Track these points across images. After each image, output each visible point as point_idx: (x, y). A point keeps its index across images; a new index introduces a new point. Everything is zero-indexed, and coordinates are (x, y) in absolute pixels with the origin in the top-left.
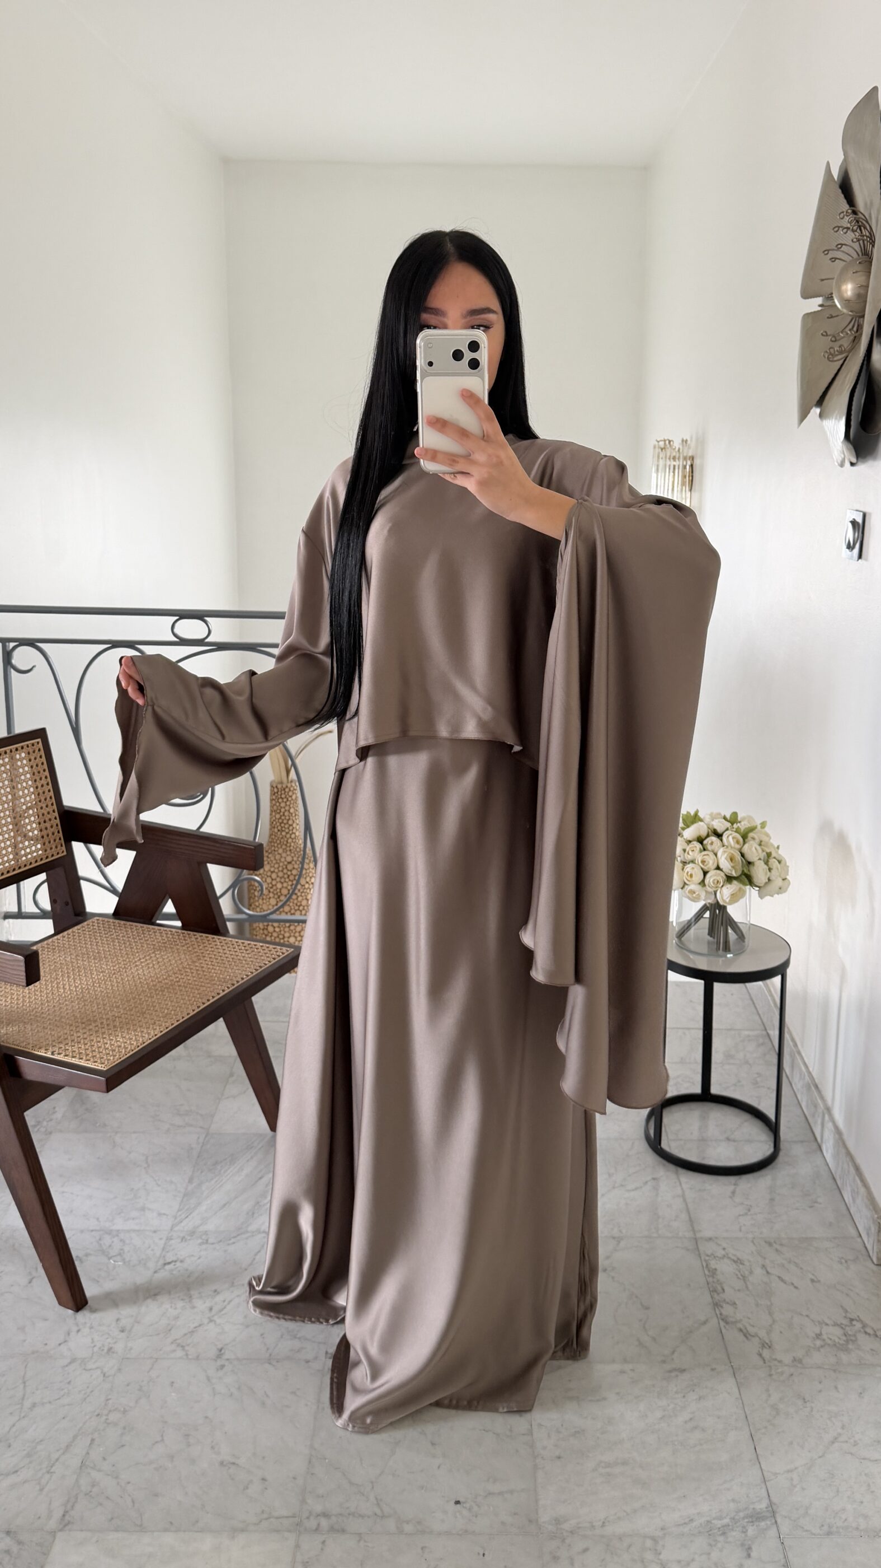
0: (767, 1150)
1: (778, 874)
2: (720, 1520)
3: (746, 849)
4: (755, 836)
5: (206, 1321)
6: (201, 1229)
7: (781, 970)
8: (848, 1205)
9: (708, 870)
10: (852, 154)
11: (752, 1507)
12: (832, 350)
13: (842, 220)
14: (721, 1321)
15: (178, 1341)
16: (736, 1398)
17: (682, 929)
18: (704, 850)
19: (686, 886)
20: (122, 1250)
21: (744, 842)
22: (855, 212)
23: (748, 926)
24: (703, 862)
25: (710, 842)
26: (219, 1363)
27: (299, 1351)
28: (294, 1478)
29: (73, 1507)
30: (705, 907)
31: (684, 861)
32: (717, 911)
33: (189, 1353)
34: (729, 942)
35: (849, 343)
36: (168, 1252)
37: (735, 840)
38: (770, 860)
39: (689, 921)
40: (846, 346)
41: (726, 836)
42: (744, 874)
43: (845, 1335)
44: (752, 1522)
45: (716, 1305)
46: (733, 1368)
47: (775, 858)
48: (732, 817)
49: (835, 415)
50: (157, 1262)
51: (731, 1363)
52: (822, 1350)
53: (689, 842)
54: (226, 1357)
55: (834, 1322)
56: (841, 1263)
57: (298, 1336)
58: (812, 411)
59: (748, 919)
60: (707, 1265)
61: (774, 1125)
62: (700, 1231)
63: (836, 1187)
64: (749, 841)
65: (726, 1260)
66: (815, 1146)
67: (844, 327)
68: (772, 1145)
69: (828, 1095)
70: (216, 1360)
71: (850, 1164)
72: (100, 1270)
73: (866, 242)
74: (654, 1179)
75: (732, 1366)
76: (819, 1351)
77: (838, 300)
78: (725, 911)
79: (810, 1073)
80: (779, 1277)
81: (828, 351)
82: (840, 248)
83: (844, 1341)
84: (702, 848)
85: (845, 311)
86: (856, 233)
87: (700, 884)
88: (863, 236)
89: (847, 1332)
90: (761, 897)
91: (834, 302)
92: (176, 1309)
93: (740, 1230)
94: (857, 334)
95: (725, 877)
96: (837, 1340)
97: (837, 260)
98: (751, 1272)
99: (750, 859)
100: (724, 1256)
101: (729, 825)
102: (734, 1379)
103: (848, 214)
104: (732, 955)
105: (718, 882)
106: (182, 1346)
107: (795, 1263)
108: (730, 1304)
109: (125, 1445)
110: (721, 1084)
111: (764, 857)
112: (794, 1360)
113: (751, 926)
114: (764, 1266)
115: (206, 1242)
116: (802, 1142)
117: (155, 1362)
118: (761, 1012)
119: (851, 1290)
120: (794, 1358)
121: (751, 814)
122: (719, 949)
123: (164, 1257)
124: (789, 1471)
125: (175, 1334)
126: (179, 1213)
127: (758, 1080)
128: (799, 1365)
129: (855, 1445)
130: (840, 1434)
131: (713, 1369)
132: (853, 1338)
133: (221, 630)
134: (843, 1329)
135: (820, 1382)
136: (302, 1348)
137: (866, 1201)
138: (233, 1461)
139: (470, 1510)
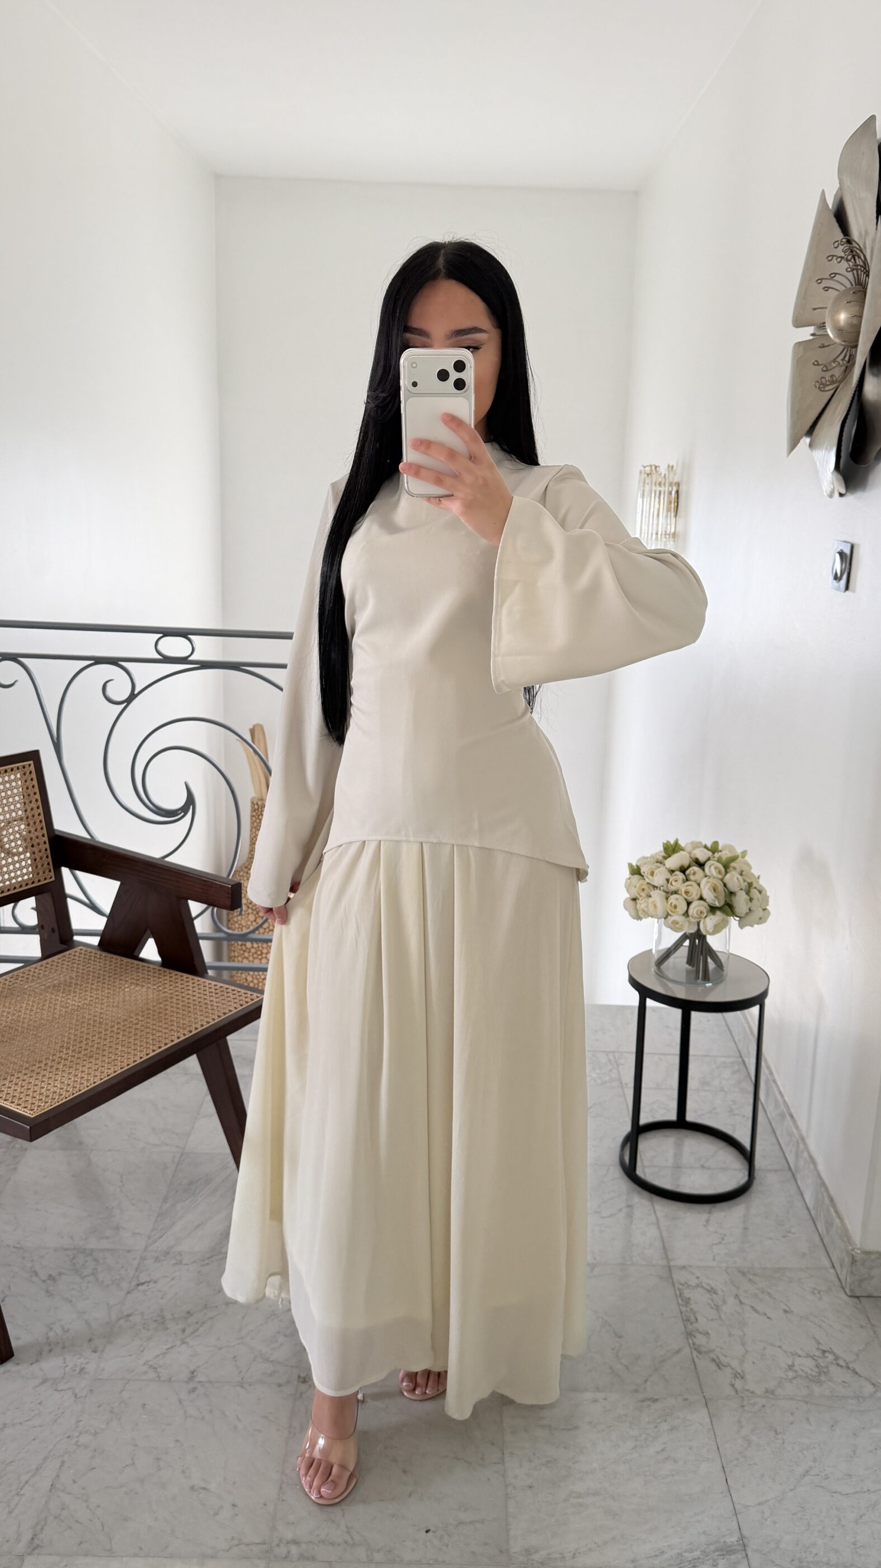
0: (742, 1178)
1: (758, 904)
2: (691, 1552)
3: (728, 879)
4: (737, 866)
5: (178, 1343)
6: (176, 1249)
7: (759, 1000)
8: (822, 1237)
9: (691, 901)
10: (847, 182)
11: (722, 1540)
12: (823, 380)
13: (837, 249)
14: (693, 1350)
15: (150, 1363)
16: (709, 1429)
17: (662, 956)
18: (687, 880)
19: (668, 917)
20: (96, 1269)
21: (726, 873)
22: (849, 242)
23: (727, 956)
24: (687, 892)
25: (692, 872)
26: (191, 1385)
27: (271, 1375)
28: (265, 1505)
29: (42, 1529)
30: (683, 938)
31: (667, 891)
32: (697, 941)
33: (161, 1375)
34: (708, 971)
35: (839, 374)
36: (141, 1272)
37: (717, 870)
38: (750, 890)
39: (669, 949)
40: (837, 377)
41: (709, 866)
42: (726, 904)
43: (817, 1367)
44: (723, 1555)
45: (689, 1334)
46: (705, 1399)
47: (755, 888)
48: (713, 845)
49: (825, 446)
50: (130, 1283)
51: (703, 1393)
52: (794, 1381)
53: (672, 872)
54: (197, 1379)
55: (807, 1354)
56: (814, 1294)
57: (270, 1360)
58: (802, 440)
59: (728, 948)
60: (680, 1294)
61: (749, 1154)
62: (674, 1259)
63: (809, 1217)
64: (731, 871)
65: (699, 1289)
66: (789, 1175)
67: (836, 356)
68: (746, 1173)
69: (802, 1125)
70: (187, 1382)
71: (825, 1194)
72: (73, 1289)
73: (860, 271)
74: (628, 1206)
75: (704, 1396)
76: (791, 1382)
77: (830, 330)
78: (704, 941)
80: (752, 1307)
81: (820, 381)
82: (834, 277)
83: (816, 1372)
84: (685, 878)
85: (837, 341)
86: (850, 263)
87: (683, 914)
88: (858, 265)
89: (819, 1364)
90: (742, 926)
91: (827, 331)
92: (148, 1329)
93: (714, 1260)
94: (849, 365)
95: (708, 907)
96: (809, 1372)
97: (830, 290)
98: (724, 1302)
99: (732, 889)
100: (697, 1286)
101: (710, 854)
102: (706, 1408)
103: (842, 243)
104: (710, 984)
105: (701, 912)
106: (155, 1368)
107: (768, 1293)
108: (703, 1334)
109: (95, 1468)
110: (696, 1112)
111: (746, 886)
112: (767, 1391)
113: (731, 956)
114: (737, 1295)
115: (180, 1263)
116: (776, 1171)
117: (127, 1383)
118: (736, 1039)
119: (824, 1322)
120: (767, 1389)
121: (732, 844)
122: (698, 978)
123: (138, 1277)
124: (760, 1504)
125: (149, 1356)
126: (153, 1233)
127: (733, 1107)
128: (772, 1396)
129: (826, 1479)
130: (811, 1467)
131: (685, 1400)
132: (825, 1370)
133: (207, 648)
134: (816, 1361)
135: (792, 1414)
136: (275, 1371)
137: (840, 1231)
138: (204, 1485)
139: (440, 1540)
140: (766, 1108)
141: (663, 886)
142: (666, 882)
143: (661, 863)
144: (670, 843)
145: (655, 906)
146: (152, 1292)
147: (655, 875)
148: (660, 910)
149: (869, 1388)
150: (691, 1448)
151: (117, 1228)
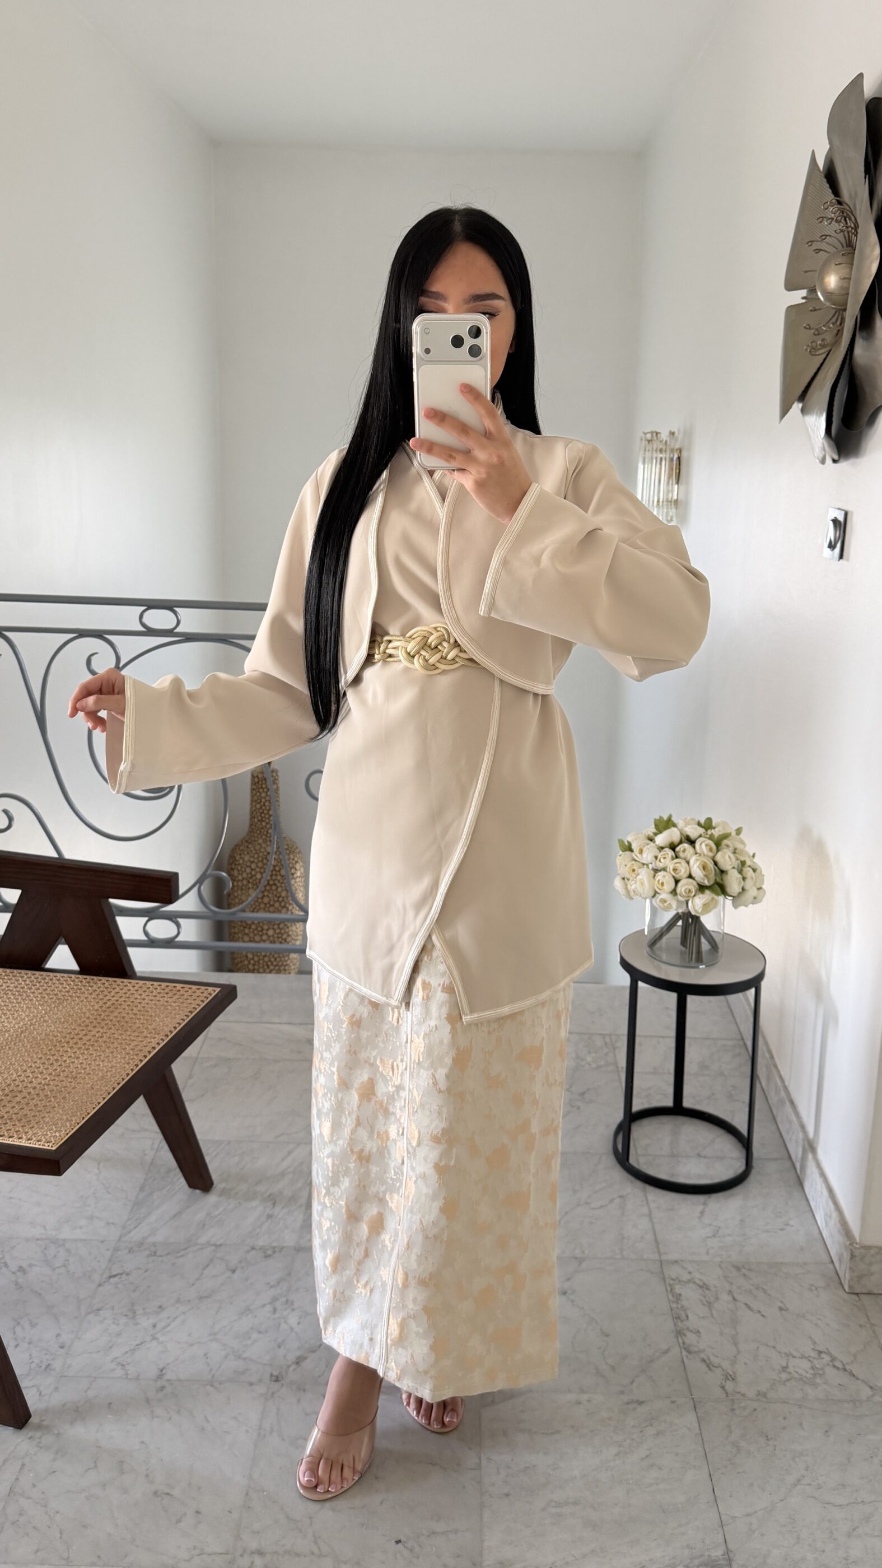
0: (739, 1167)
1: (752, 883)
3: (719, 857)
4: (730, 844)
5: (148, 1339)
6: (151, 1240)
7: (755, 982)
8: (820, 1227)
9: (679, 878)
10: (836, 143)
11: (707, 1553)
12: (815, 345)
14: (683, 1349)
15: (118, 1360)
16: (696, 1434)
17: (654, 938)
18: (677, 857)
19: (657, 896)
20: (66, 1260)
21: (718, 850)
23: (722, 936)
24: (675, 870)
25: (682, 849)
26: (160, 1383)
27: (242, 1373)
28: (230, 1512)
30: (678, 916)
31: (655, 868)
32: (690, 920)
33: (129, 1372)
34: (702, 953)
35: (832, 337)
36: (114, 1264)
37: (708, 848)
38: (743, 869)
39: (662, 930)
40: (828, 341)
41: (700, 843)
42: (717, 883)
43: (812, 1368)
45: (679, 1333)
46: (694, 1402)
47: (749, 866)
48: (706, 823)
49: (816, 411)
50: (102, 1275)
51: (692, 1396)
52: (787, 1383)
53: (661, 848)
54: (168, 1377)
55: (803, 1355)
56: (811, 1290)
57: (243, 1356)
59: (722, 928)
60: (671, 1290)
61: (746, 1141)
62: (665, 1253)
63: (808, 1209)
64: (723, 848)
65: (691, 1285)
66: (788, 1164)
67: (827, 320)
68: (744, 1162)
70: (155, 1381)
71: (823, 1185)
72: (43, 1282)
74: (621, 1197)
75: (693, 1398)
76: (784, 1384)
77: (821, 293)
78: (697, 920)
79: (786, 1088)
80: (746, 1304)
81: (811, 344)
83: (812, 1374)
84: (674, 856)
85: (828, 304)
87: (671, 892)
89: (814, 1365)
90: (735, 907)
92: (118, 1325)
93: (708, 1253)
94: (840, 329)
95: (697, 886)
96: (804, 1373)
98: (717, 1299)
99: (724, 867)
100: (689, 1281)
101: (702, 830)
102: (695, 1413)
104: (704, 966)
105: (690, 891)
106: (122, 1365)
107: (763, 1289)
108: (694, 1333)
109: (55, 1472)
110: (693, 1097)
111: (739, 865)
112: (759, 1394)
113: (725, 935)
114: (730, 1292)
115: (154, 1255)
116: (776, 1159)
117: (94, 1381)
118: (738, 1021)
119: (820, 1319)
120: (758, 1391)
121: (726, 820)
122: (691, 960)
123: (110, 1269)
124: (748, 1515)
125: (116, 1352)
126: (128, 1223)
127: (733, 1092)
128: (764, 1400)
129: (818, 1489)
130: (804, 1477)
131: (673, 1402)
132: (820, 1372)
133: (191, 621)
134: (812, 1362)
135: (785, 1419)
136: (247, 1370)
137: (838, 1225)
138: (167, 1490)
139: (411, 1550)
140: (767, 1093)
141: (651, 863)
142: (654, 859)
143: (651, 840)
144: (663, 819)
145: (642, 884)
146: (124, 1285)
147: (644, 853)
148: (647, 891)
149: (867, 1392)
150: (677, 1455)
151: (91, 1218)
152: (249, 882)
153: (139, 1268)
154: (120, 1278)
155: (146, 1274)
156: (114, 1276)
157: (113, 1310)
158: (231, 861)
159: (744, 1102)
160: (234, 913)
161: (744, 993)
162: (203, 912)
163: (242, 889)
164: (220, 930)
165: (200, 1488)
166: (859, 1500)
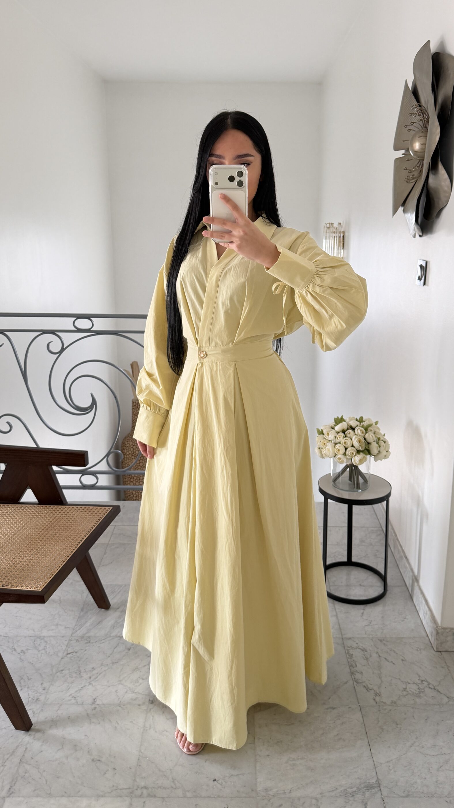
0: (380, 590)
1: (383, 449)
2: (351, 789)
3: (367, 436)
4: (372, 429)
5: (87, 684)
6: (87, 635)
7: (386, 498)
8: (422, 620)
9: (348, 447)
10: (418, 77)
11: (368, 781)
12: (409, 177)
13: (413, 110)
14: (354, 681)
15: (73, 695)
16: (361, 723)
17: (335, 477)
18: (346, 437)
19: (337, 456)
20: (45, 646)
21: (366, 433)
22: (420, 106)
23: (369, 475)
24: (345, 443)
25: (348, 432)
26: (94, 706)
27: (135, 700)
28: (130, 768)
29: (14, 784)
30: (347, 466)
31: (335, 442)
33: (78, 701)
34: (359, 484)
35: (417, 174)
36: (69, 647)
37: (361, 432)
38: (379, 442)
39: (339, 473)
41: (357, 429)
42: (366, 449)
43: (419, 689)
44: (368, 789)
45: (352, 673)
46: (360, 707)
47: (382, 440)
48: (360, 419)
49: (410, 211)
50: (63, 653)
51: (359, 704)
52: (406, 697)
53: (338, 433)
54: (96, 703)
55: (414, 683)
56: (417, 650)
57: (135, 692)
58: (399, 209)
59: (369, 471)
60: (348, 652)
61: (384, 578)
62: (345, 634)
63: (416, 610)
64: (369, 432)
65: (358, 649)
66: (405, 588)
67: (415, 165)
68: (383, 588)
70: (92, 705)
71: (423, 599)
72: (34, 657)
73: (426, 121)
77: (412, 152)
78: (357, 468)
79: (403, 551)
80: (385, 658)
81: (407, 178)
82: (413, 124)
83: (418, 692)
84: (344, 436)
85: (415, 157)
86: (420, 116)
87: (343, 454)
88: (425, 118)
89: (420, 687)
90: (376, 460)
91: (410, 153)
92: (72, 677)
93: (366, 634)
94: (422, 169)
95: (356, 451)
96: (414, 692)
97: (411, 131)
98: (371, 656)
99: (369, 441)
100: (357, 648)
101: (358, 423)
102: (361, 713)
103: (416, 107)
104: (360, 491)
105: (353, 453)
106: (75, 698)
107: (394, 650)
108: (359, 673)
109: (43, 751)
110: (357, 556)
111: (377, 440)
112: (392, 702)
113: (371, 475)
114: (377, 652)
115: (89, 642)
116: (399, 586)
117: (60, 706)
118: (379, 518)
119: (422, 665)
120: (392, 701)
121: (370, 418)
122: (354, 488)
123: (67, 650)
124: (388, 762)
125: (72, 691)
126: (76, 627)
127: (377, 553)
128: (395, 705)
129: (422, 748)
130: (415, 742)
131: (349, 708)
132: (423, 691)
133: (99, 324)
134: (418, 686)
135: (405, 714)
136: (137, 698)
137: (430, 618)
138: (99, 759)
139: (221, 785)
140: (394, 553)
141: (333, 440)
142: (335, 438)
143: (333, 428)
144: (339, 418)
145: (329, 450)
146: (75, 658)
147: (329, 435)
148: (331, 453)
149: (445, 700)
150: (352, 733)
151: (57, 625)
152: (132, 455)
153: (82, 649)
154: (72, 654)
155: (85, 652)
156: (70, 653)
157: (69, 670)
158: (123, 445)
159: (382, 558)
160: (124, 471)
161: (381, 503)
162: (110, 471)
163: (129, 459)
164: (118, 479)
165: (115, 757)
166: (443, 753)
